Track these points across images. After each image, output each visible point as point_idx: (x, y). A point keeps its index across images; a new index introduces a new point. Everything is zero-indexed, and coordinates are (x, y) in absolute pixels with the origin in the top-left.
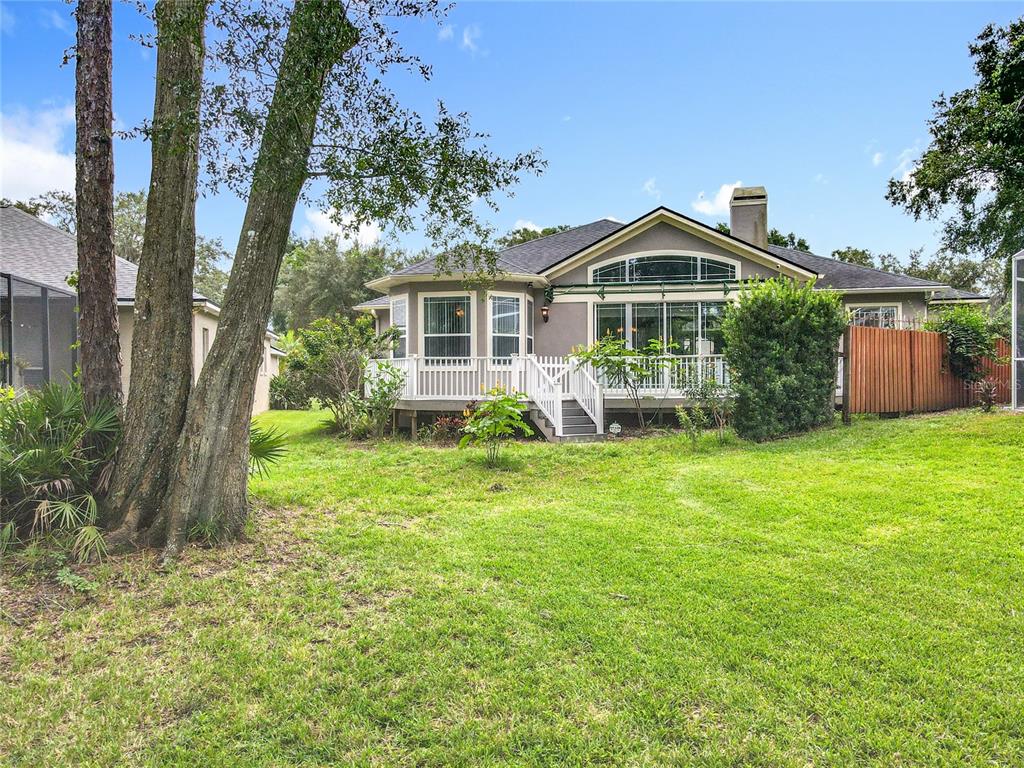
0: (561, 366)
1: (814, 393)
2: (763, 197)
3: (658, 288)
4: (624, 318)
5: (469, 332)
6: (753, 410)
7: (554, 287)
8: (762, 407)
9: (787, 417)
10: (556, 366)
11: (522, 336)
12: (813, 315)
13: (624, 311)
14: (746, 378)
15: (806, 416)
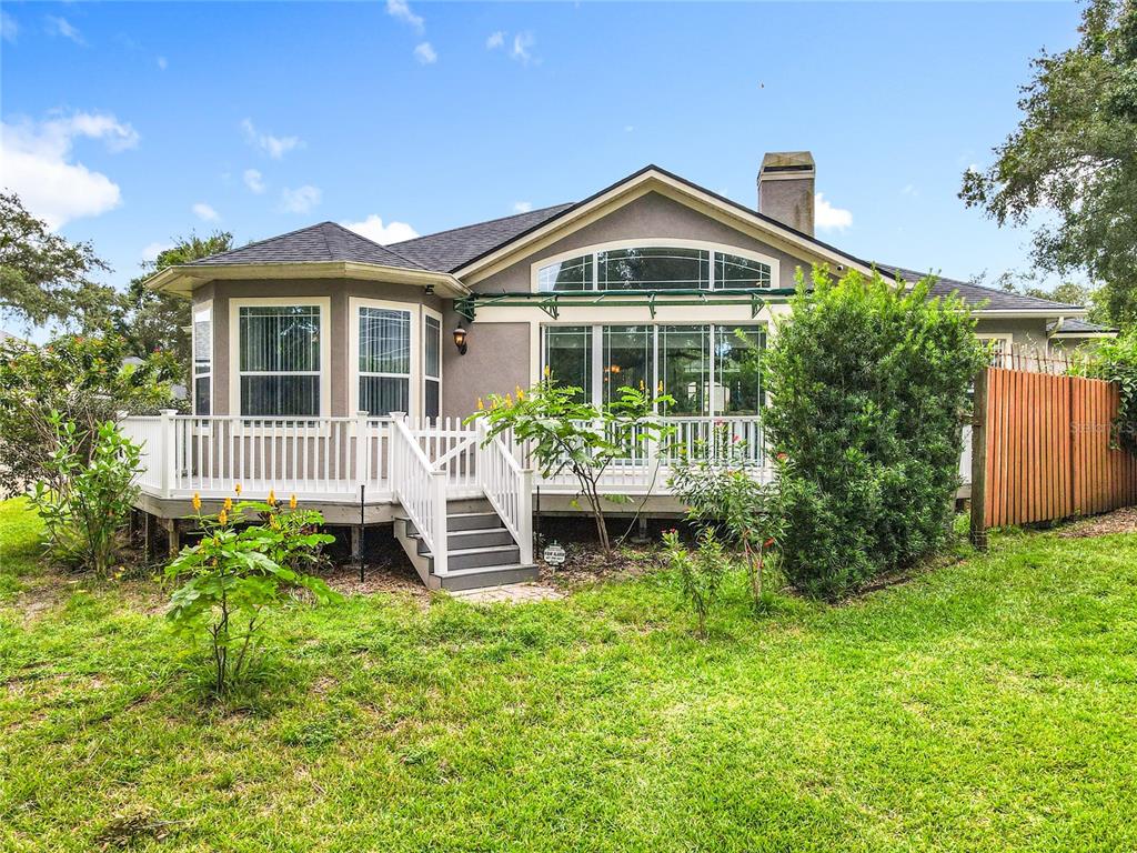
0: (458, 434)
1: (929, 496)
2: (809, 167)
3: (645, 299)
4: (590, 351)
5: (317, 368)
6: (822, 537)
7: (475, 296)
8: (838, 529)
9: (884, 547)
10: (449, 434)
11: (416, 377)
12: (930, 344)
13: (590, 337)
14: (805, 468)
15: (917, 542)
